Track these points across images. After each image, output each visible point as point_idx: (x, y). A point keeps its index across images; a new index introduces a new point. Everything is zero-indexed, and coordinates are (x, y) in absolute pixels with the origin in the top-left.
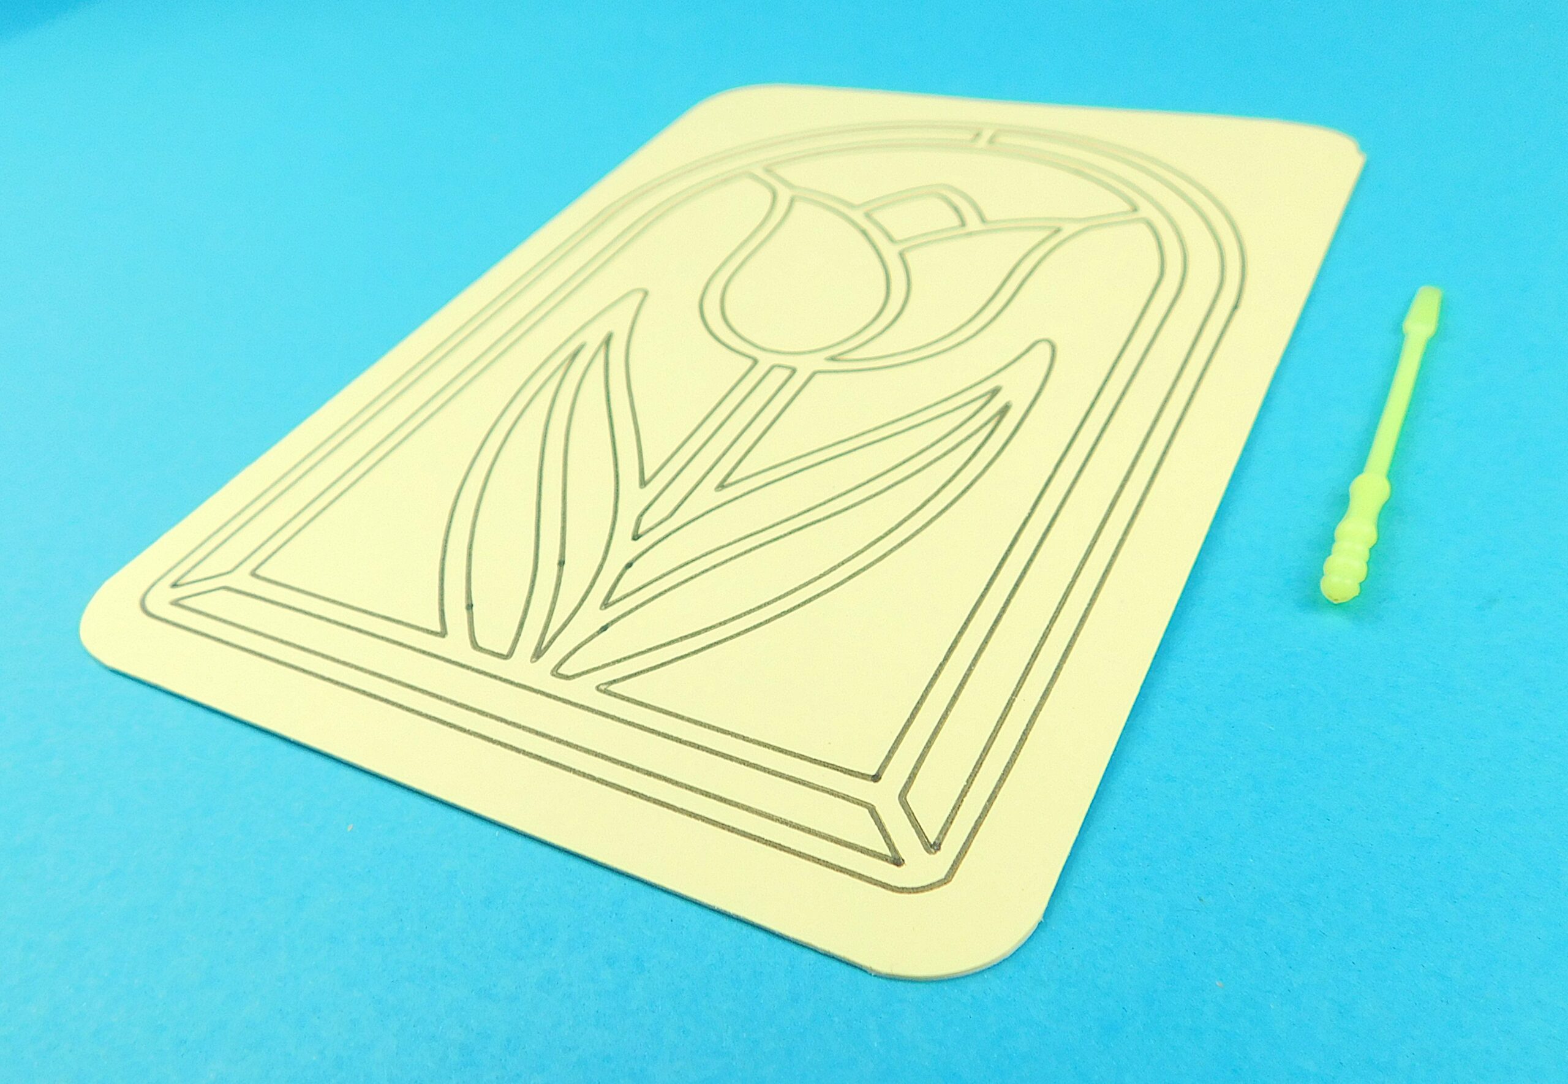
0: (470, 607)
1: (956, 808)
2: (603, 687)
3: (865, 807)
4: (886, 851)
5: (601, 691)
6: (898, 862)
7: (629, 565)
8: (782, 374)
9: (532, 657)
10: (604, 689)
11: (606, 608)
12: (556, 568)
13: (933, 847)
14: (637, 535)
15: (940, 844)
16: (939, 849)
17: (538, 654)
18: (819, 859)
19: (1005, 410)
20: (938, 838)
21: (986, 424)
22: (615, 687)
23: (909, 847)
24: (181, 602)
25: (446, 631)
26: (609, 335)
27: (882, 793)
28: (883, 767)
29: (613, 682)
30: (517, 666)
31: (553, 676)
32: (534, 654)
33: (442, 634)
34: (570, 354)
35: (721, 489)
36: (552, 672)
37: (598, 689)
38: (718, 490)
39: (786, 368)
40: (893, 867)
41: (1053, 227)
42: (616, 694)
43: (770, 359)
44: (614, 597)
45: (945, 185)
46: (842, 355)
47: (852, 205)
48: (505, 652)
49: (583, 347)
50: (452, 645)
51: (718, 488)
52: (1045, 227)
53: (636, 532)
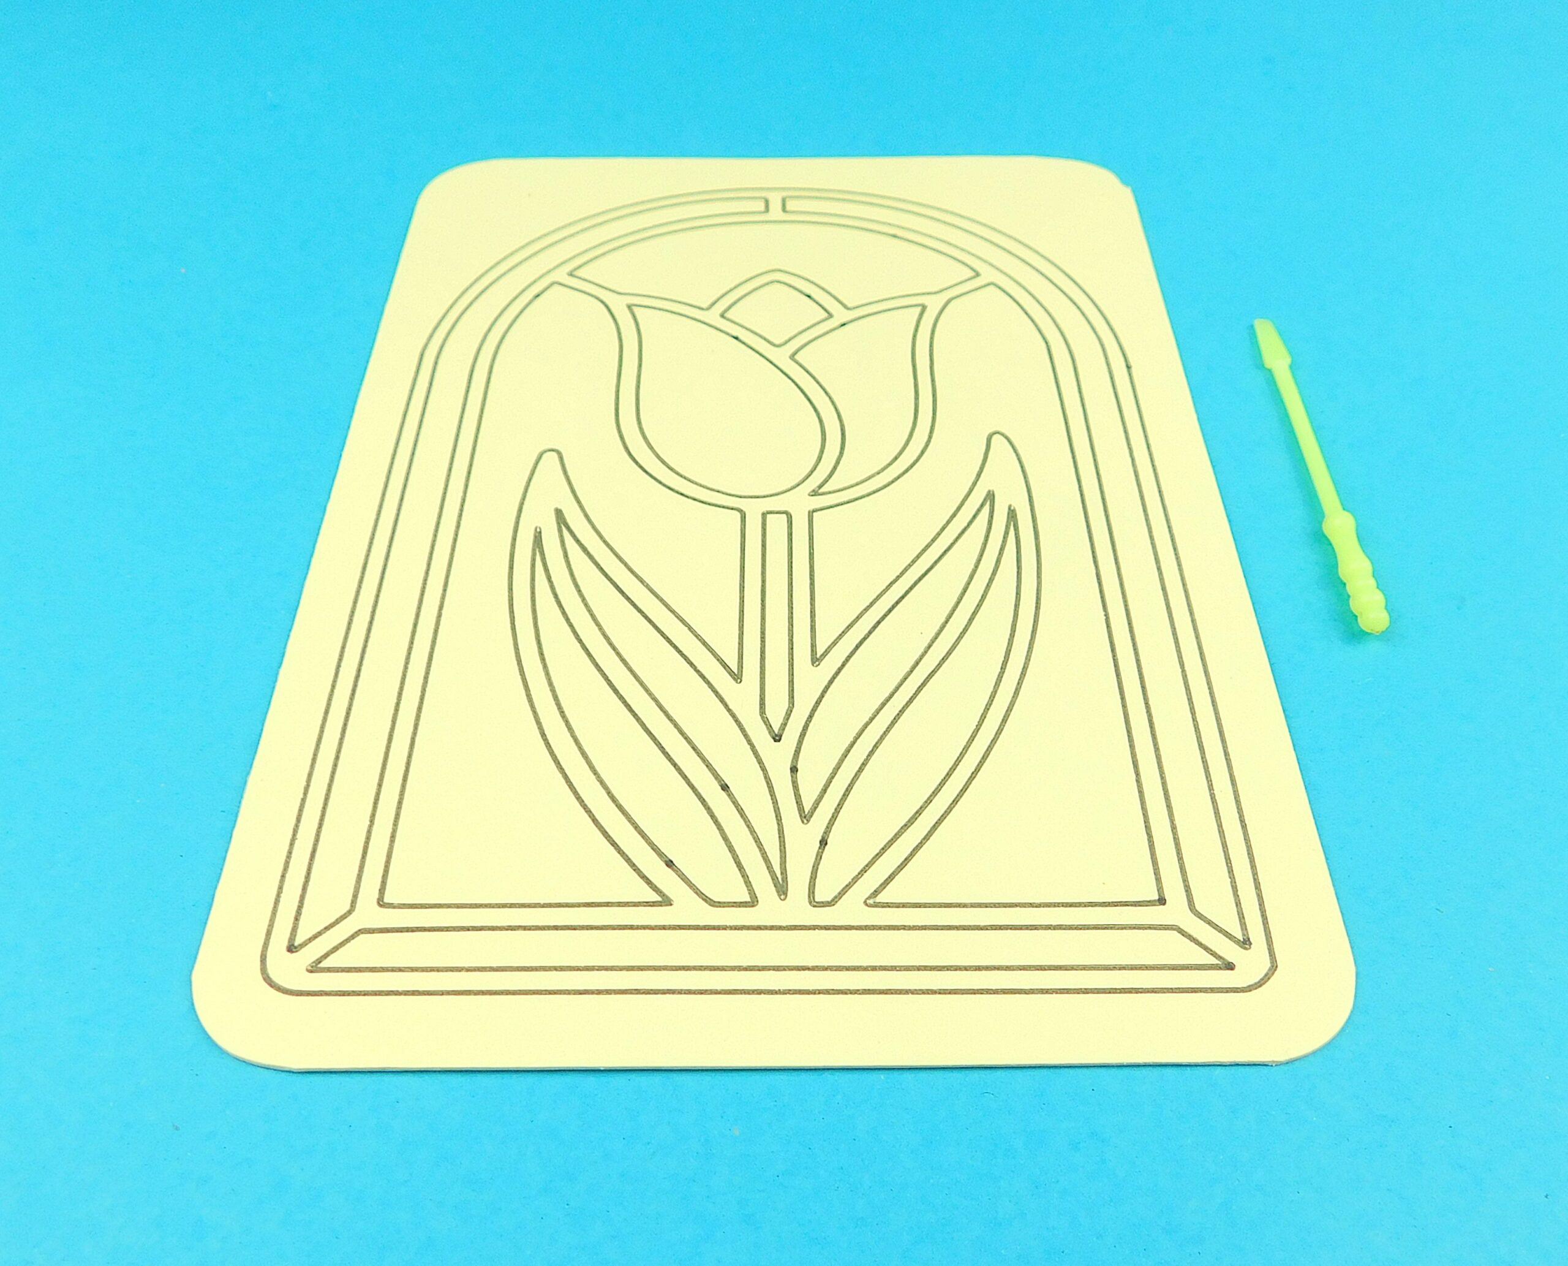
0: (670, 864)
1: (1238, 904)
2: (871, 901)
3: (1174, 930)
4: (1215, 960)
5: (871, 905)
6: (1230, 967)
7: (794, 770)
8: (777, 524)
9: (779, 896)
10: (872, 901)
11: (808, 821)
12: (724, 794)
13: (1245, 944)
14: (776, 735)
15: (1248, 937)
16: (1251, 944)
17: (782, 889)
18: (1171, 989)
19: (1012, 515)
20: (1244, 935)
21: (1006, 533)
22: (881, 898)
23: (1229, 951)
24: (322, 965)
25: (667, 897)
26: (559, 513)
27: (1175, 911)
28: (1160, 889)
29: (876, 893)
30: (770, 908)
31: (814, 906)
32: (778, 892)
33: (666, 901)
34: (534, 546)
35: (817, 663)
36: (810, 903)
37: (867, 905)
38: (815, 665)
39: (778, 513)
40: (1229, 971)
41: (916, 305)
42: (888, 904)
43: (755, 507)
44: (807, 806)
45: (778, 270)
46: (820, 487)
47: (701, 308)
48: (747, 898)
49: (540, 532)
50: (687, 909)
51: (814, 662)
52: (909, 306)
53: (771, 731)
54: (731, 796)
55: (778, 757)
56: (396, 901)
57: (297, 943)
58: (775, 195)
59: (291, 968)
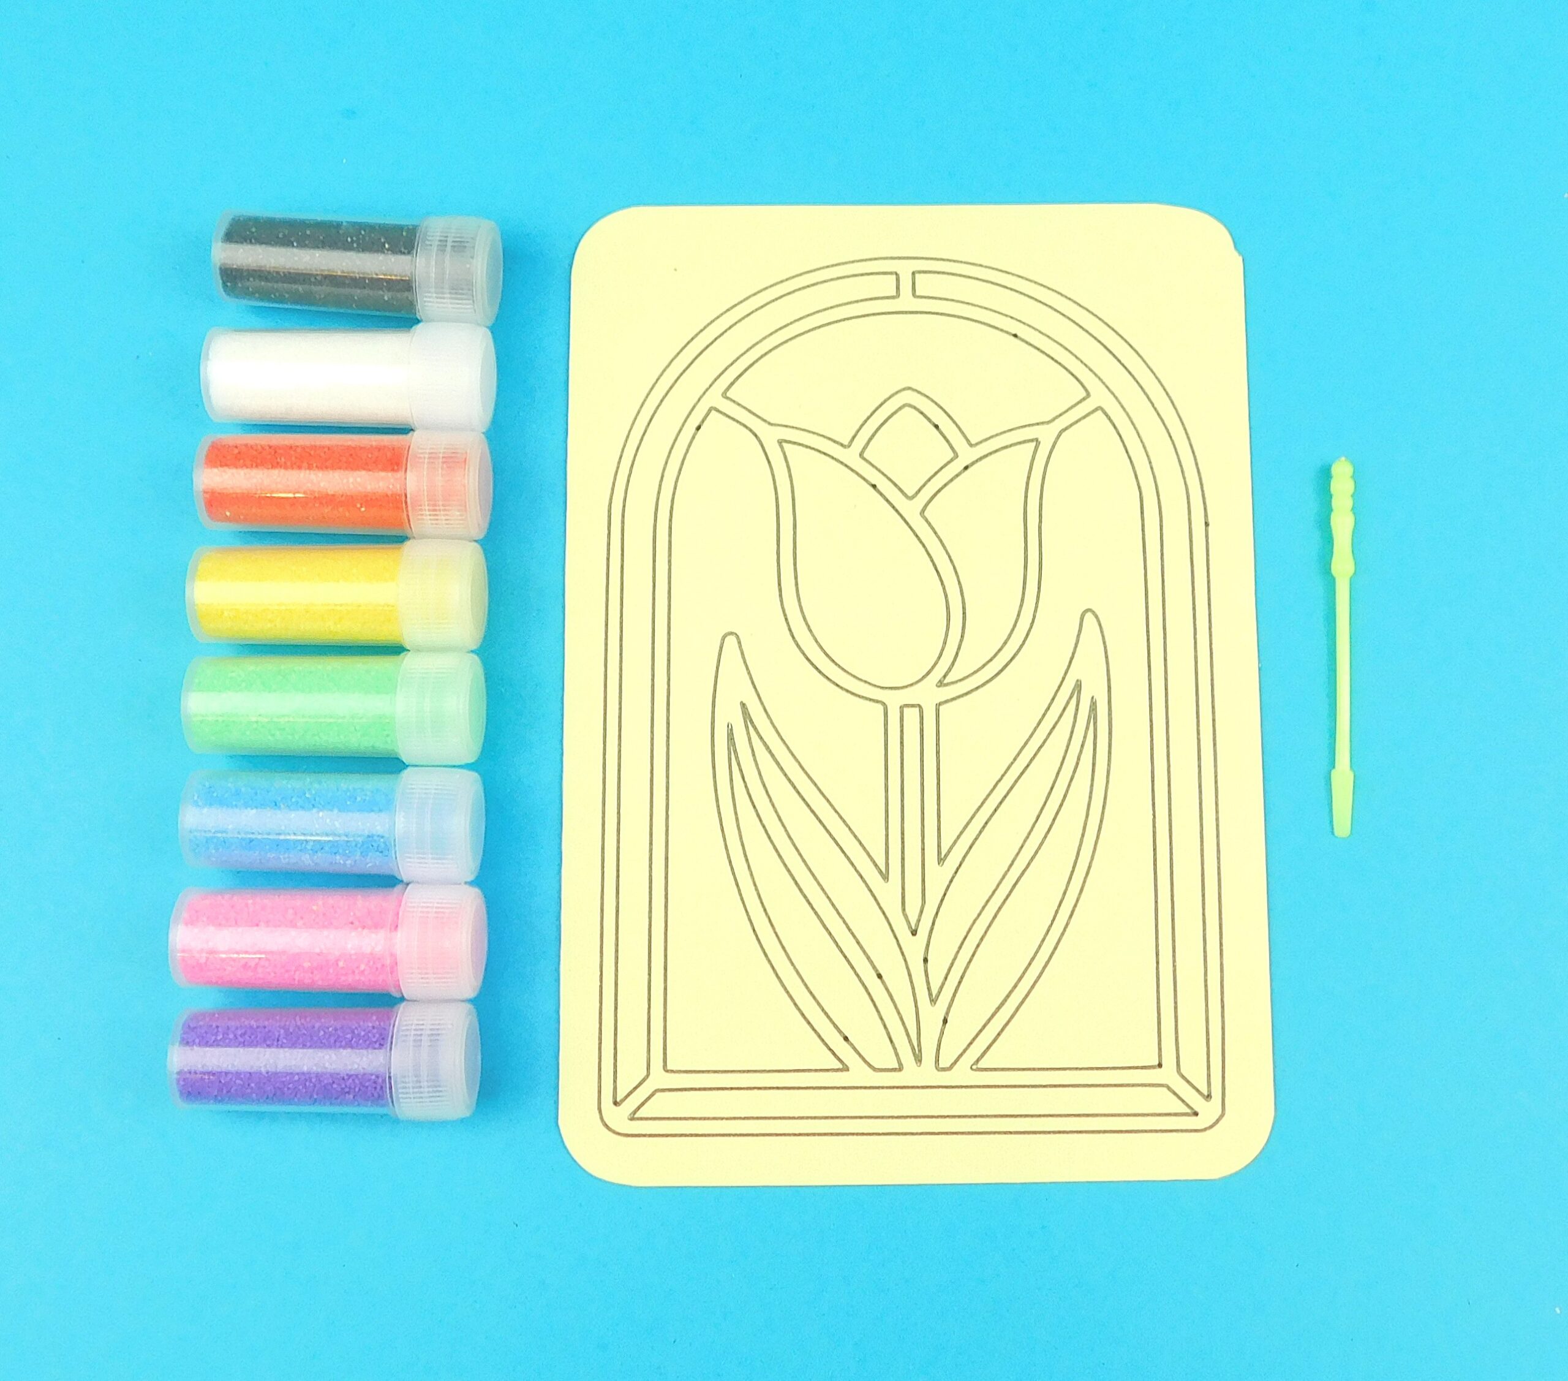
0: (846, 1039)
1: (1209, 1069)
2: (974, 1067)
3: (1166, 1088)
4: (1188, 1111)
5: (975, 1070)
6: (1196, 1114)
7: (926, 960)
8: (911, 715)
9: (917, 1063)
10: (975, 1067)
11: (935, 1004)
12: (879, 981)
13: (1208, 1097)
14: (914, 930)
15: (1211, 1093)
16: (1211, 1097)
17: (918, 1059)
18: (1157, 1130)
19: (1093, 703)
20: (1208, 1091)
21: (1087, 728)
22: (981, 1065)
23: (1197, 1102)
24: (636, 1116)
25: (846, 1065)
26: (743, 705)
27: (1168, 1074)
28: (1160, 1056)
29: (978, 1061)
30: (912, 1074)
31: (938, 1070)
32: (915, 1060)
33: (846, 1069)
34: (728, 744)
35: (942, 863)
36: (936, 1068)
37: (971, 1070)
38: (940, 865)
39: (913, 706)
40: (1194, 1118)
41: (1032, 441)
42: (986, 1070)
43: (894, 700)
44: (934, 992)
45: (909, 388)
46: (945, 676)
47: (842, 445)
48: (896, 1066)
49: (732, 729)
50: (859, 1074)
51: (939, 864)
52: (1025, 442)
53: (910, 926)
54: (883, 983)
55: (914, 947)
56: (674, 1069)
57: (618, 1100)
58: (905, 269)
59: (618, 1117)
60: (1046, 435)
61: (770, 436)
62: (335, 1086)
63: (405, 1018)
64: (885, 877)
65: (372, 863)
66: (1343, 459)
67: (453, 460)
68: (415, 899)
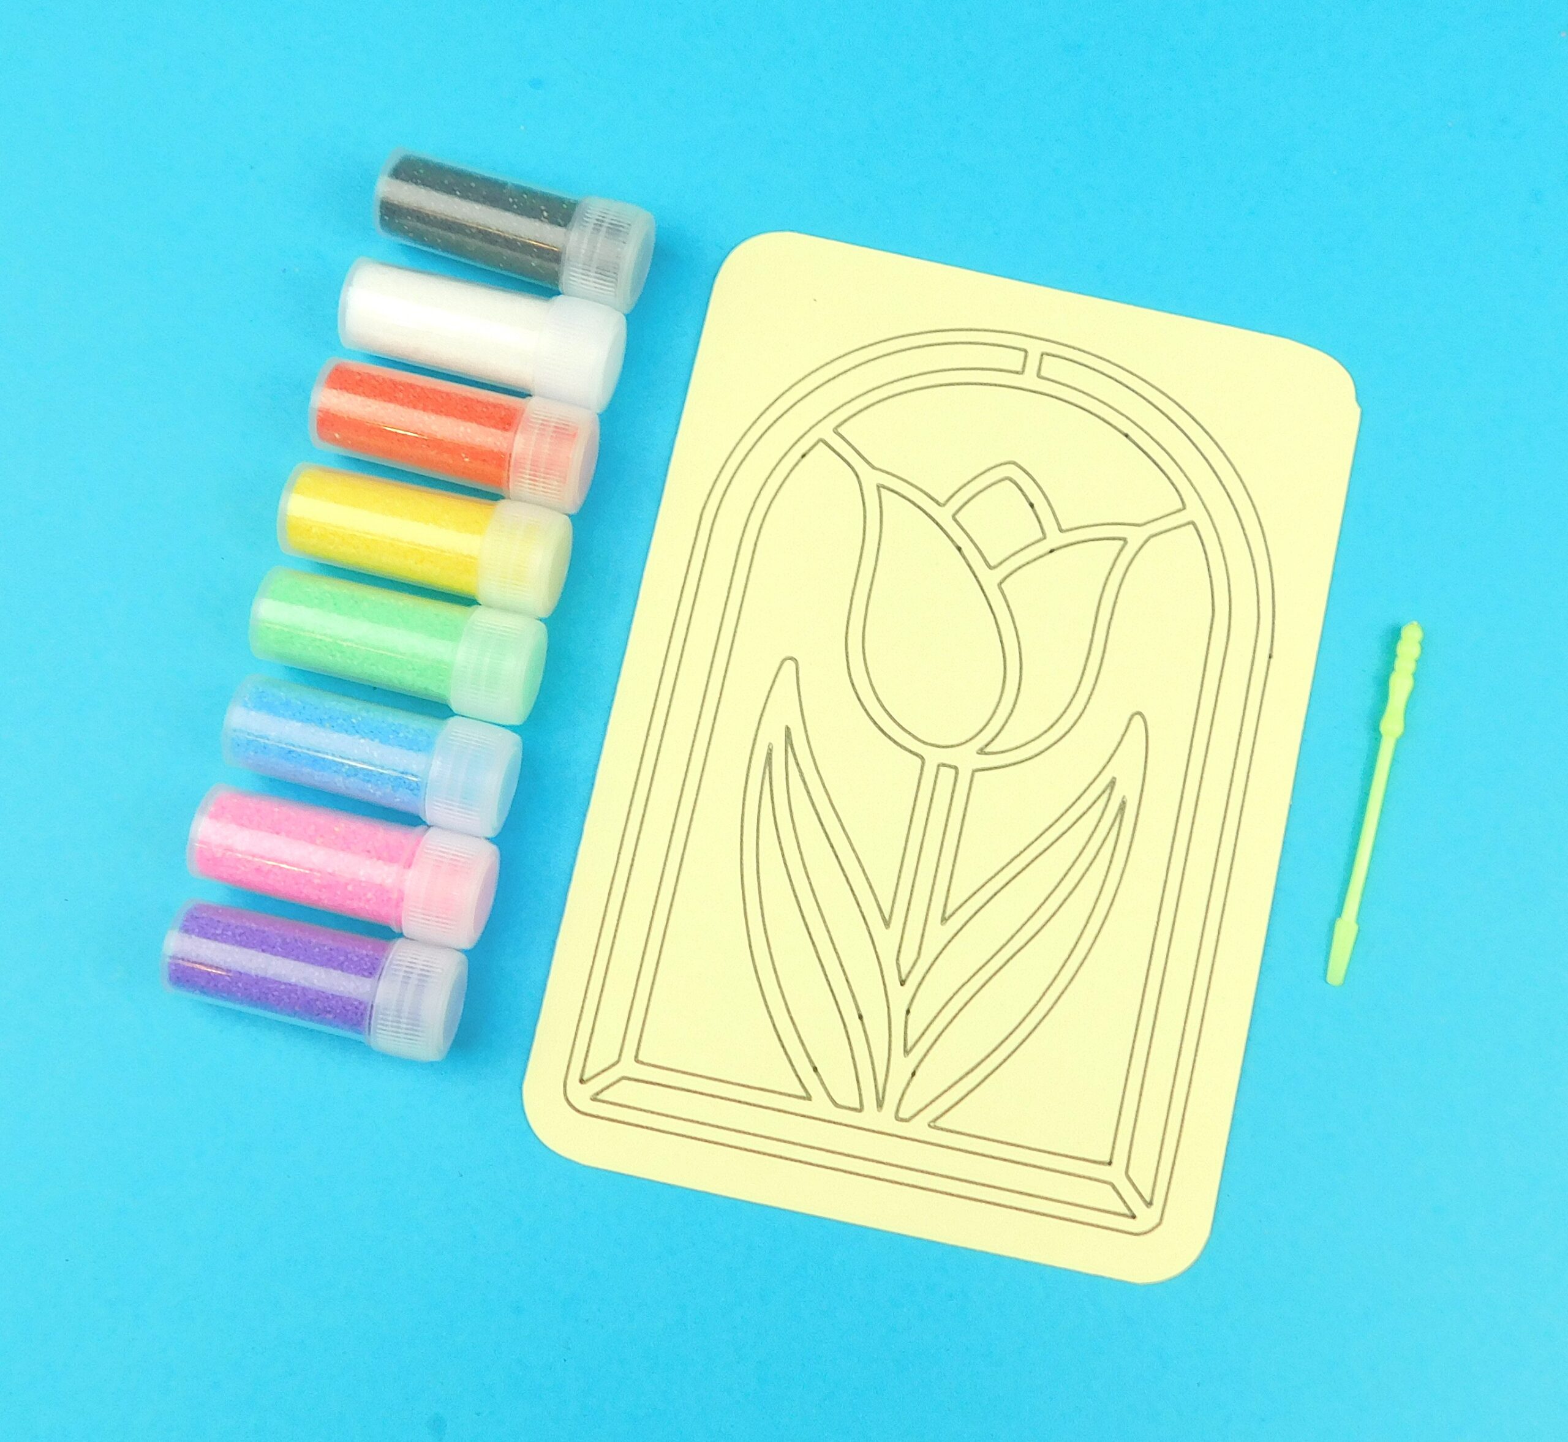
0: (815, 1069)
1: (1156, 1175)
2: (931, 1124)
3: (1111, 1186)
4: (1127, 1212)
5: (932, 1127)
6: (1134, 1217)
7: (908, 1012)
8: (947, 774)
9: (877, 1108)
10: (933, 1125)
11: (908, 1055)
12: (859, 1020)
13: (1149, 1204)
14: (902, 980)
15: (1152, 1200)
16: (1152, 1204)
17: (880, 1104)
19: (1123, 805)
20: (1150, 1197)
22: (939, 1123)
23: (1137, 1206)
24: (598, 1097)
25: (810, 1095)
26: (788, 729)
27: (1115, 1174)
28: (1112, 1153)
29: (937, 1118)
30: (870, 1117)
31: (897, 1119)
32: (877, 1105)
33: (808, 1098)
34: (765, 764)
35: (944, 922)
36: (895, 1117)
37: (929, 1126)
38: (942, 925)
39: (950, 766)
40: (1132, 1220)
41: (1120, 539)
42: (942, 1129)
43: (933, 757)
44: (910, 1044)
45: (1014, 463)
46: (987, 745)
47: (937, 503)
48: (858, 1106)
49: (771, 750)
50: (820, 1105)
51: (942, 921)
52: (1114, 539)
53: (900, 976)
54: (863, 1024)
55: (900, 997)
56: (645, 1061)
57: (585, 1078)
58: (1035, 349)
59: (581, 1095)
60: (1135, 537)
61: (871, 479)
62: (318, 1003)
63: (399, 954)
64: (887, 923)
65: (400, 799)
66: (1415, 623)
67: (563, 432)
68: (433, 842)
